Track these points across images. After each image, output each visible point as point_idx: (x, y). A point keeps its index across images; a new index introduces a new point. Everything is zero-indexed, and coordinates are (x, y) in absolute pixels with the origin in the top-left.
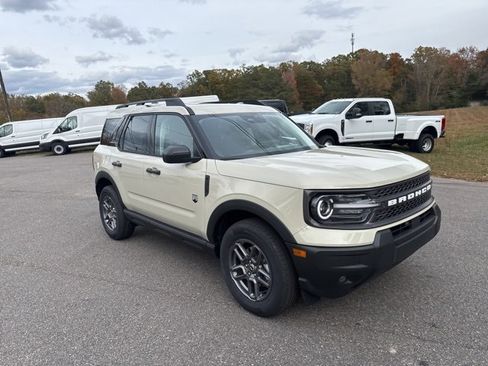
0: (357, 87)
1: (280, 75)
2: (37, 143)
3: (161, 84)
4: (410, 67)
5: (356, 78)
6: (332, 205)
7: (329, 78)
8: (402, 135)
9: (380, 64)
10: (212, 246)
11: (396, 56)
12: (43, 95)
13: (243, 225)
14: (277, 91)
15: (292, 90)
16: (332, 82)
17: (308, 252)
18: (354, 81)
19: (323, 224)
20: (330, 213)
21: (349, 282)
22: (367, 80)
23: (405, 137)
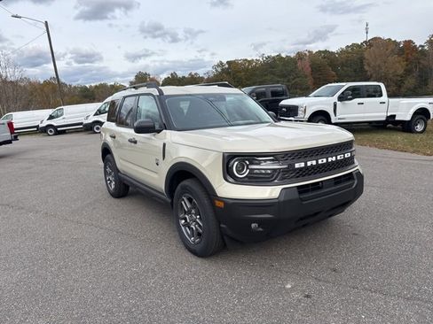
0: (369, 73)
1: (296, 63)
2: (81, 124)
3: (190, 74)
4: (423, 52)
5: (369, 65)
6: (248, 166)
7: (343, 65)
8: (394, 116)
9: (392, 51)
10: (169, 201)
11: (409, 43)
12: (93, 85)
13: (186, 183)
14: (292, 77)
15: (306, 77)
16: (345, 68)
17: (225, 203)
18: (366, 68)
19: (238, 181)
20: (246, 172)
21: (261, 229)
22: (379, 66)
23: (397, 119)
